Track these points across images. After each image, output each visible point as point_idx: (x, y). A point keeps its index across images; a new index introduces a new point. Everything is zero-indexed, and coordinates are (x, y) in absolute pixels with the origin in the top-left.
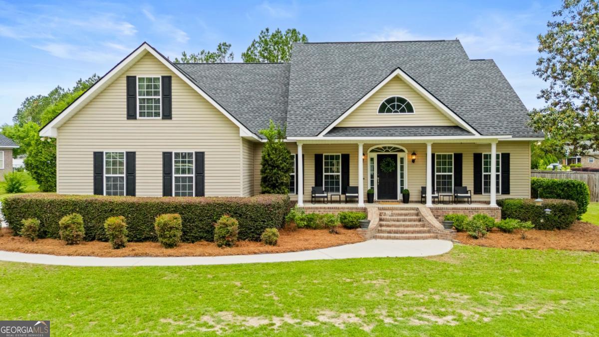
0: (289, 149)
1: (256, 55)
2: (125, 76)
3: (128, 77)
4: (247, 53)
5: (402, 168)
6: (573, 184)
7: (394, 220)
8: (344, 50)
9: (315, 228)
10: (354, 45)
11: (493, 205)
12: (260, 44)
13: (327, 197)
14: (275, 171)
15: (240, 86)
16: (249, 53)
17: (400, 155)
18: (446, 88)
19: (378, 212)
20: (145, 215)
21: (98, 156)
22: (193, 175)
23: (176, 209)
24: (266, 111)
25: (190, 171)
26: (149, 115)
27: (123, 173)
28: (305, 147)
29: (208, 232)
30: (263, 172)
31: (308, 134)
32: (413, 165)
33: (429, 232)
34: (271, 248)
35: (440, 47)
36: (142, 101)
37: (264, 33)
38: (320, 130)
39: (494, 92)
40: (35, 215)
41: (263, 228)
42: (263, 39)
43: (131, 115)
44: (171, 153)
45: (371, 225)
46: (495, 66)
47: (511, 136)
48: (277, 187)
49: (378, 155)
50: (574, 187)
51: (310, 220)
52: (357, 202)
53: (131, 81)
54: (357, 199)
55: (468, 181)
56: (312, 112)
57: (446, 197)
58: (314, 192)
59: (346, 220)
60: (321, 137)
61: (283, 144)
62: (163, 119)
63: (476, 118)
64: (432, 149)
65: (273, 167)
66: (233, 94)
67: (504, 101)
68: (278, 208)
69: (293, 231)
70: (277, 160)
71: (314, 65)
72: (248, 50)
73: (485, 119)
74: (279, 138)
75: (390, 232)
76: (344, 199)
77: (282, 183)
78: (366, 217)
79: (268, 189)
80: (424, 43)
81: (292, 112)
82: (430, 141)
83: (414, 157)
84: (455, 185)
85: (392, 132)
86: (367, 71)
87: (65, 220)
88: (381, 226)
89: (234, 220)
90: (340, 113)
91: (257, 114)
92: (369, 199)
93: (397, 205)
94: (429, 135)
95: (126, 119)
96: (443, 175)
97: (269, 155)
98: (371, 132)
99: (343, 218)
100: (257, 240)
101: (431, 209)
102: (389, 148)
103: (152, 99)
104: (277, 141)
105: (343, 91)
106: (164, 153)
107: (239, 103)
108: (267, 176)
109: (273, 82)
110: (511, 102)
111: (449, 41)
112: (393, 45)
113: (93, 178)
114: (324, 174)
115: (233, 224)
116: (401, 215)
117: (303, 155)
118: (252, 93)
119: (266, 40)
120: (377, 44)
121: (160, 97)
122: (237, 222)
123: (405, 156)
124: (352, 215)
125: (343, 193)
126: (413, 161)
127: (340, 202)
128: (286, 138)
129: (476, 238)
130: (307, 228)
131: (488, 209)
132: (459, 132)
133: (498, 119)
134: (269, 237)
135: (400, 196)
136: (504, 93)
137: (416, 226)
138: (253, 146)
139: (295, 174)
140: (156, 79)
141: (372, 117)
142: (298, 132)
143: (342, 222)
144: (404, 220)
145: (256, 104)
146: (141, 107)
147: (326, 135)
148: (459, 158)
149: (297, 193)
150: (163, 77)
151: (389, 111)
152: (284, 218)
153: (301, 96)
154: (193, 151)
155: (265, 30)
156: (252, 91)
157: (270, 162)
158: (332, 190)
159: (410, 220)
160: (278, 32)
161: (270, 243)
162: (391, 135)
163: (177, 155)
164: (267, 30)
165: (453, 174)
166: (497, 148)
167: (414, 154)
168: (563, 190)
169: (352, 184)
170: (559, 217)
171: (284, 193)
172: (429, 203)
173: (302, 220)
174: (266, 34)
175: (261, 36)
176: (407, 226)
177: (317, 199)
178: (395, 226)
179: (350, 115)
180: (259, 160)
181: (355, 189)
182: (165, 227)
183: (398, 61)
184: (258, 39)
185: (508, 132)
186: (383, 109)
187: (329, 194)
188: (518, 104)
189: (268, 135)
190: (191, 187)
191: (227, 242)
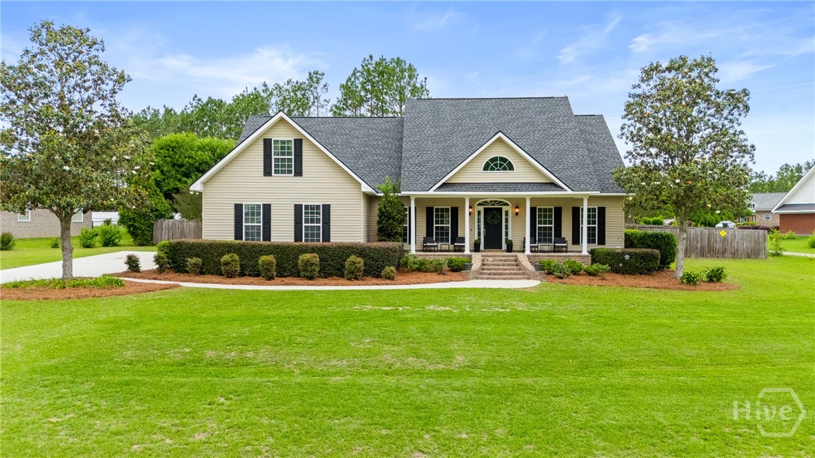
0: (402, 202)
1: (357, 87)
2: (262, 138)
3: (265, 140)
4: (347, 85)
5: (507, 221)
6: (662, 235)
7: (495, 265)
8: (455, 106)
9: (426, 272)
10: (465, 101)
11: (585, 253)
12: (363, 73)
13: (437, 246)
14: (390, 222)
15: (355, 141)
16: (349, 83)
17: (504, 208)
18: (548, 147)
19: (481, 258)
20: (288, 255)
21: (238, 208)
22: (321, 225)
23: (313, 250)
24: (381, 166)
25: (318, 221)
26: (283, 172)
27: (260, 222)
28: (418, 200)
29: (338, 269)
30: (379, 223)
31: (420, 189)
32: (517, 217)
33: (523, 274)
34: (389, 282)
35: (549, 105)
36: (277, 160)
37: (368, 61)
38: (431, 185)
39: (598, 149)
40: (198, 256)
41: (383, 267)
42: (366, 67)
43: (267, 172)
44: (301, 205)
45: (474, 268)
46: (604, 122)
47: (599, 192)
48: (392, 236)
49: (485, 208)
50: (662, 238)
51: (422, 264)
52: (463, 251)
53: (267, 143)
54: (463, 249)
55: (567, 232)
56: (424, 169)
57: (546, 247)
58: (425, 241)
59: (453, 264)
60: (431, 192)
61: (398, 197)
62: (295, 176)
63: (570, 176)
64: (531, 203)
65: (389, 218)
66: (349, 149)
67: (606, 158)
68: (395, 252)
69: (406, 273)
70: (392, 212)
71: (426, 123)
72: (347, 81)
73: (579, 177)
74: (394, 192)
75: (490, 274)
76: (453, 249)
77: (397, 233)
78: (470, 262)
79: (384, 238)
80: (534, 100)
81: (406, 169)
82: (529, 195)
83: (517, 210)
84: (555, 237)
85: (495, 187)
86: (476, 129)
87: (226, 258)
88: (483, 269)
89: (359, 259)
90: (449, 169)
91: (372, 169)
92: (476, 248)
93: (500, 254)
94: (527, 190)
95: (262, 175)
96: (544, 227)
97: (385, 207)
98: (476, 188)
99: (450, 262)
100: (378, 276)
101: (528, 256)
102: (495, 201)
103: (285, 159)
104: (392, 194)
105: (453, 149)
106: (296, 206)
107: (355, 158)
108: (383, 226)
109: (386, 137)
110: (612, 159)
111: (558, 98)
112: (503, 102)
113: (233, 226)
114: (435, 225)
115: (360, 262)
116: (502, 261)
117: (415, 208)
118: (367, 149)
119: (369, 70)
120: (488, 101)
121: (293, 157)
122: (362, 261)
123: (509, 208)
124: (458, 260)
125: (452, 243)
126: (517, 214)
127: (449, 251)
128: (400, 192)
129: (561, 278)
130: (419, 271)
131: (579, 256)
132: (554, 188)
133: (591, 176)
134: (388, 273)
135: (504, 246)
136: (607, 150)
137: (514, 269)
138: (370, 199)
139: (408, 225)
140: (289, 142)
141: (477, 174)
142: (412, 188)
143: (449, 267)
144: (503, 265)
145: (371, 160)
146: (276, 166)
147: (435, 190)
148: (558, 211)
149: (410, 243)
150: (295, 140)
151: (492, 169)
152: (399, 262)
153: (414, 153)
154: (321, 204)
155: (368, 58)
156: (367, 146)
157: (386, 214)
158: (442, 240)
159: (509, 265)
160: (383, 60)
161: (389, 278)
162: (494, 191)
163: (307, 207)
164: (371, 57)
165: (553, 226)
166: (588, 202)
167: (517, 207)
168: (652, 241)
169: (460, 235)
170: (641, 263)
171: (398, 241)
172: (528, 252)
173: (415, 263)
174: (370, 61)
175: (364, 64)
176: (505, 270)
177: (428, 249)
178: (495, 269)
179: (458, 172)
180: (376, 212)
181: (463, 240)
182: (308, 263)
183: (506, 119)
184: (360, 68)
185: (596, 189)
186: (486, 167)
187: (439, 244)
188: (618, 161)
189: (384, 190)
190: (318, 235)
191: (354, 276)
